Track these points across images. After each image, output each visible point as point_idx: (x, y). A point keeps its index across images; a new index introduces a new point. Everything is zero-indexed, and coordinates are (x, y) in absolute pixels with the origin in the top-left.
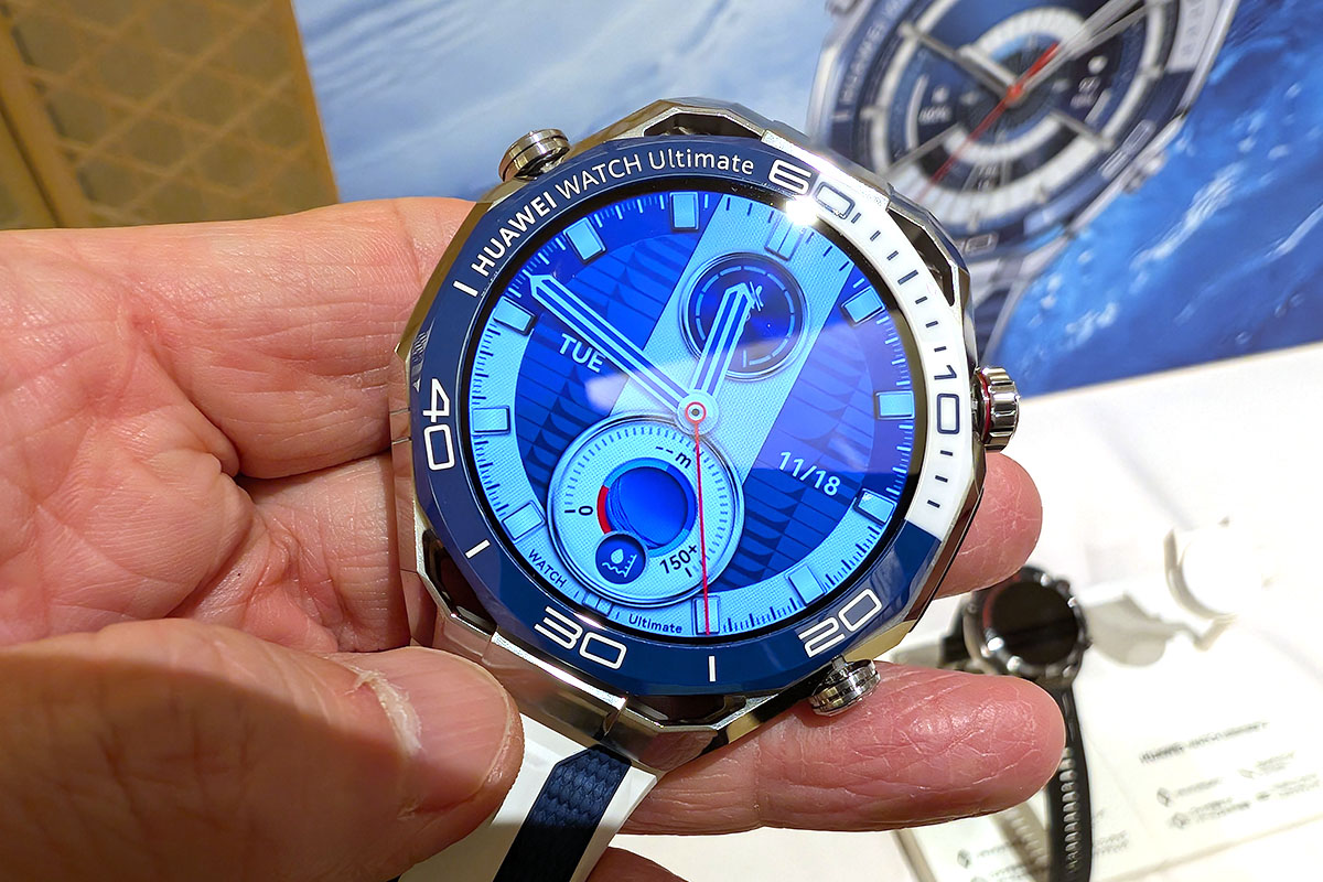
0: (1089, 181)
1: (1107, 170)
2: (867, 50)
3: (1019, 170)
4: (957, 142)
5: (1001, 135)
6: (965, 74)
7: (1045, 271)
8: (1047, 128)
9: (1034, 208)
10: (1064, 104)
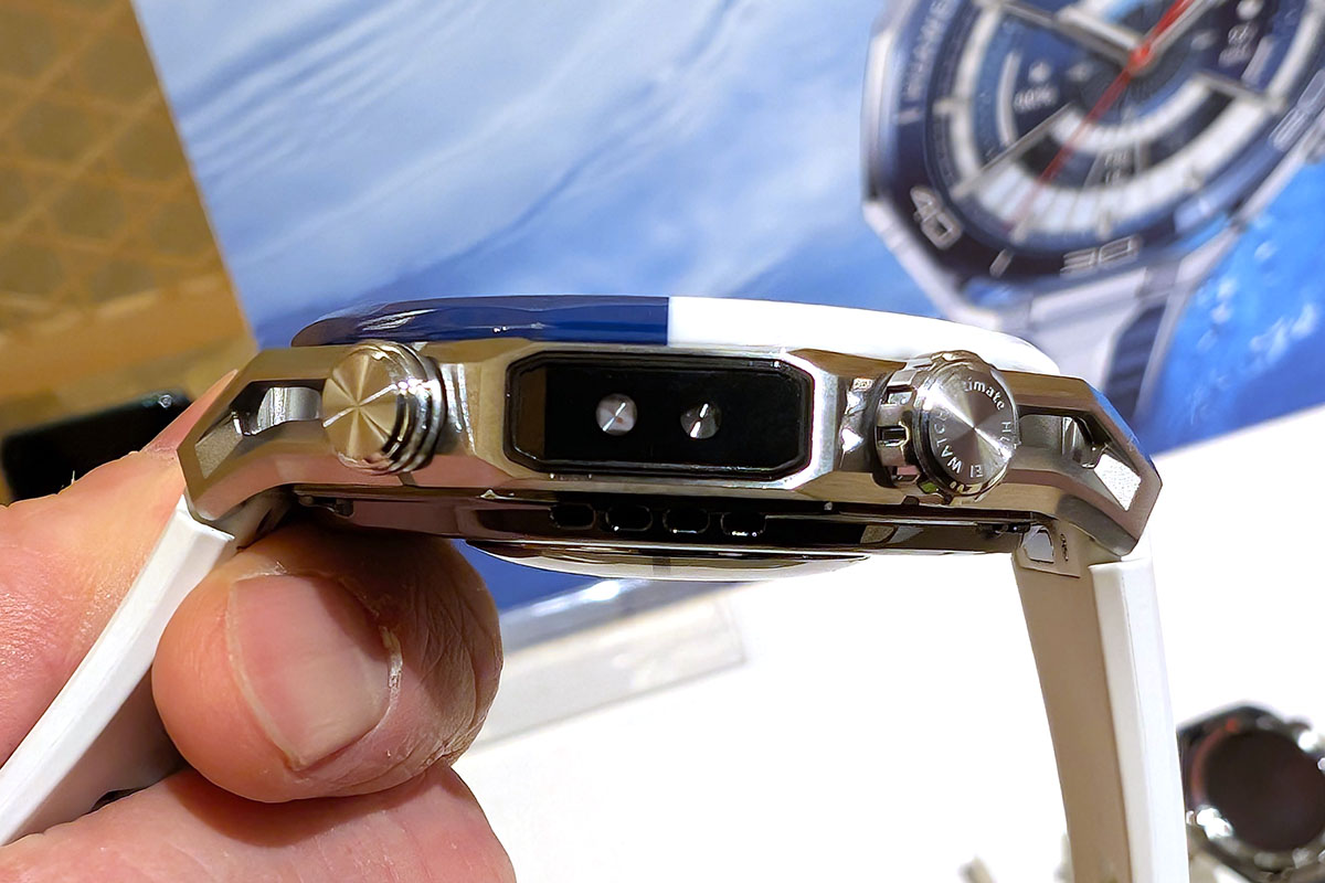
0: (1258, 154)
1: (1281, 138)
2: (933, 31)
3: (1158, 152)
4: (1070, 129)
5: (1128, 112)
6: (1071, 43)
7: (1212, 276)
8: (1191, 95)
9: (1186, 199)
10: (1210, 62)
